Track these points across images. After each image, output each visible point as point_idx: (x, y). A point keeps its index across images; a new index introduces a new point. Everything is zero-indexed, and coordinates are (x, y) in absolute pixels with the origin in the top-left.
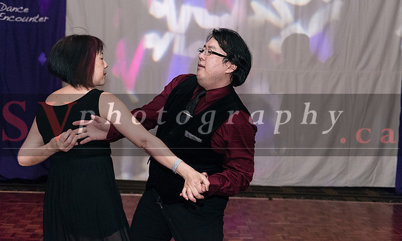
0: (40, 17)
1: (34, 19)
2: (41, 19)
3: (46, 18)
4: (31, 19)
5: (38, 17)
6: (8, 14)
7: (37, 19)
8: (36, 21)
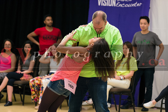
0: (137, 3)
1: (134, 5)
2: (138, 5)
3: (141, 4)
4: (133, 5)
5: (136, 3)
6: (121, 3)
7: (136, 5)
8: (135, 6)
